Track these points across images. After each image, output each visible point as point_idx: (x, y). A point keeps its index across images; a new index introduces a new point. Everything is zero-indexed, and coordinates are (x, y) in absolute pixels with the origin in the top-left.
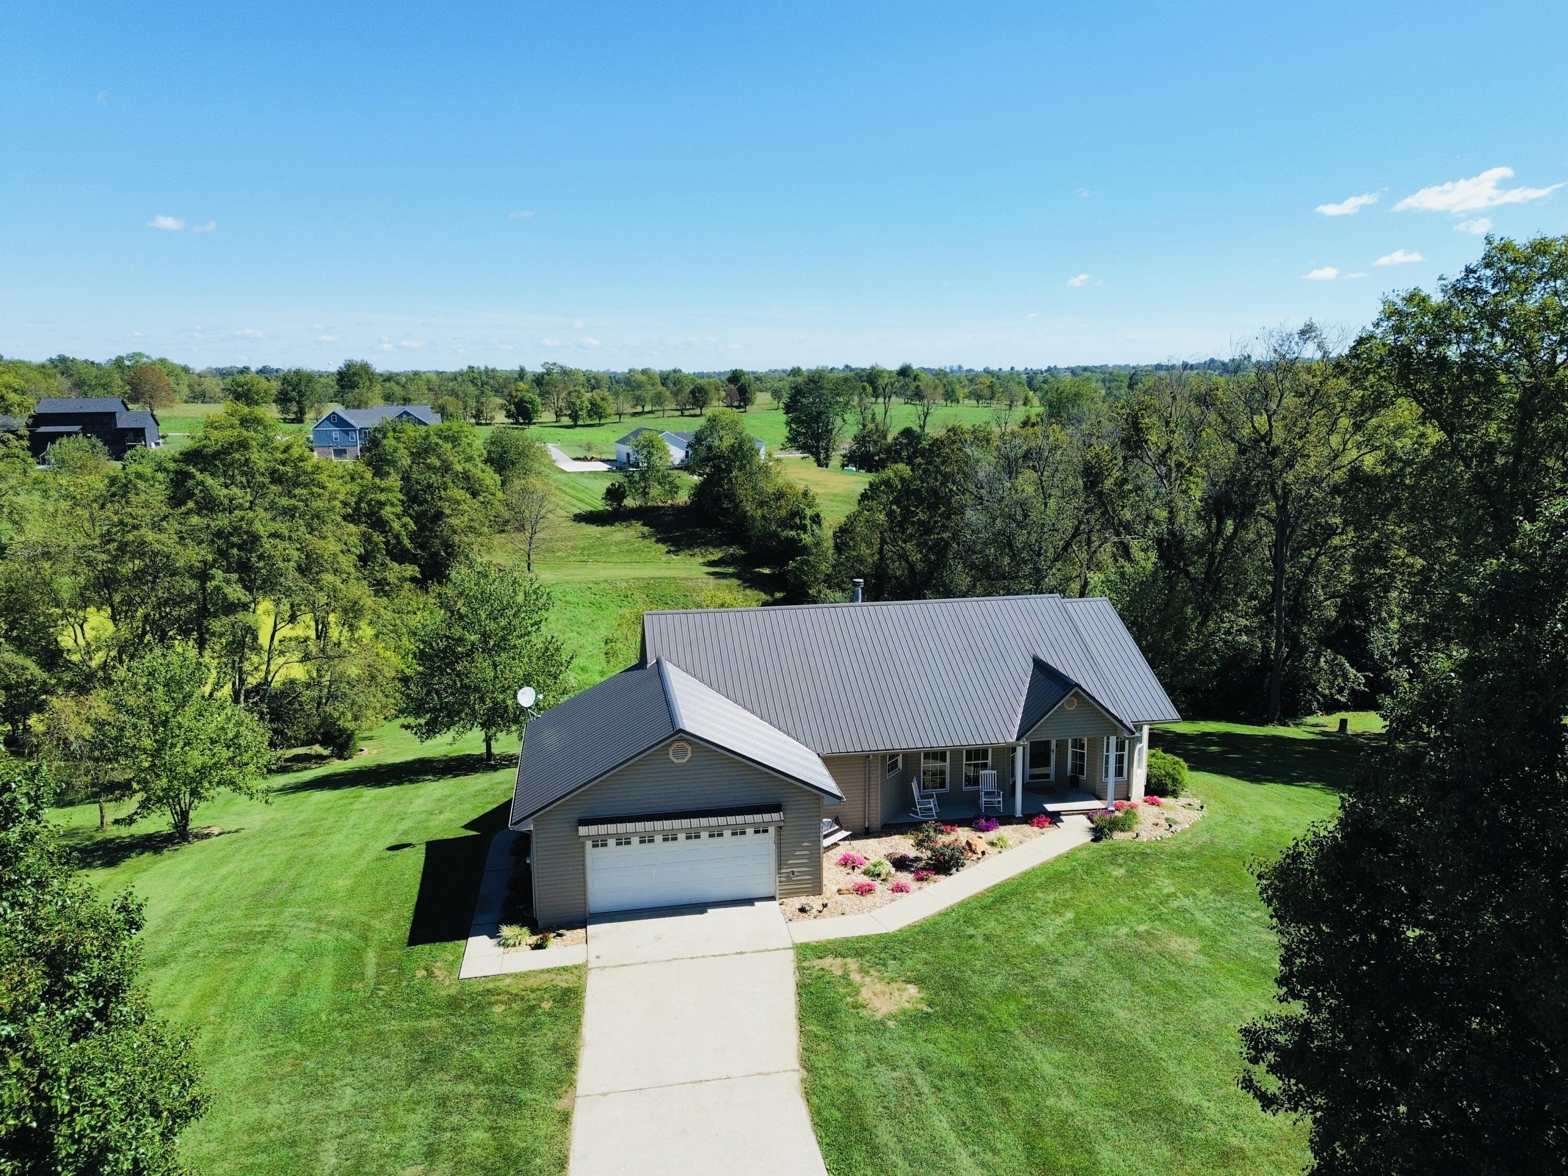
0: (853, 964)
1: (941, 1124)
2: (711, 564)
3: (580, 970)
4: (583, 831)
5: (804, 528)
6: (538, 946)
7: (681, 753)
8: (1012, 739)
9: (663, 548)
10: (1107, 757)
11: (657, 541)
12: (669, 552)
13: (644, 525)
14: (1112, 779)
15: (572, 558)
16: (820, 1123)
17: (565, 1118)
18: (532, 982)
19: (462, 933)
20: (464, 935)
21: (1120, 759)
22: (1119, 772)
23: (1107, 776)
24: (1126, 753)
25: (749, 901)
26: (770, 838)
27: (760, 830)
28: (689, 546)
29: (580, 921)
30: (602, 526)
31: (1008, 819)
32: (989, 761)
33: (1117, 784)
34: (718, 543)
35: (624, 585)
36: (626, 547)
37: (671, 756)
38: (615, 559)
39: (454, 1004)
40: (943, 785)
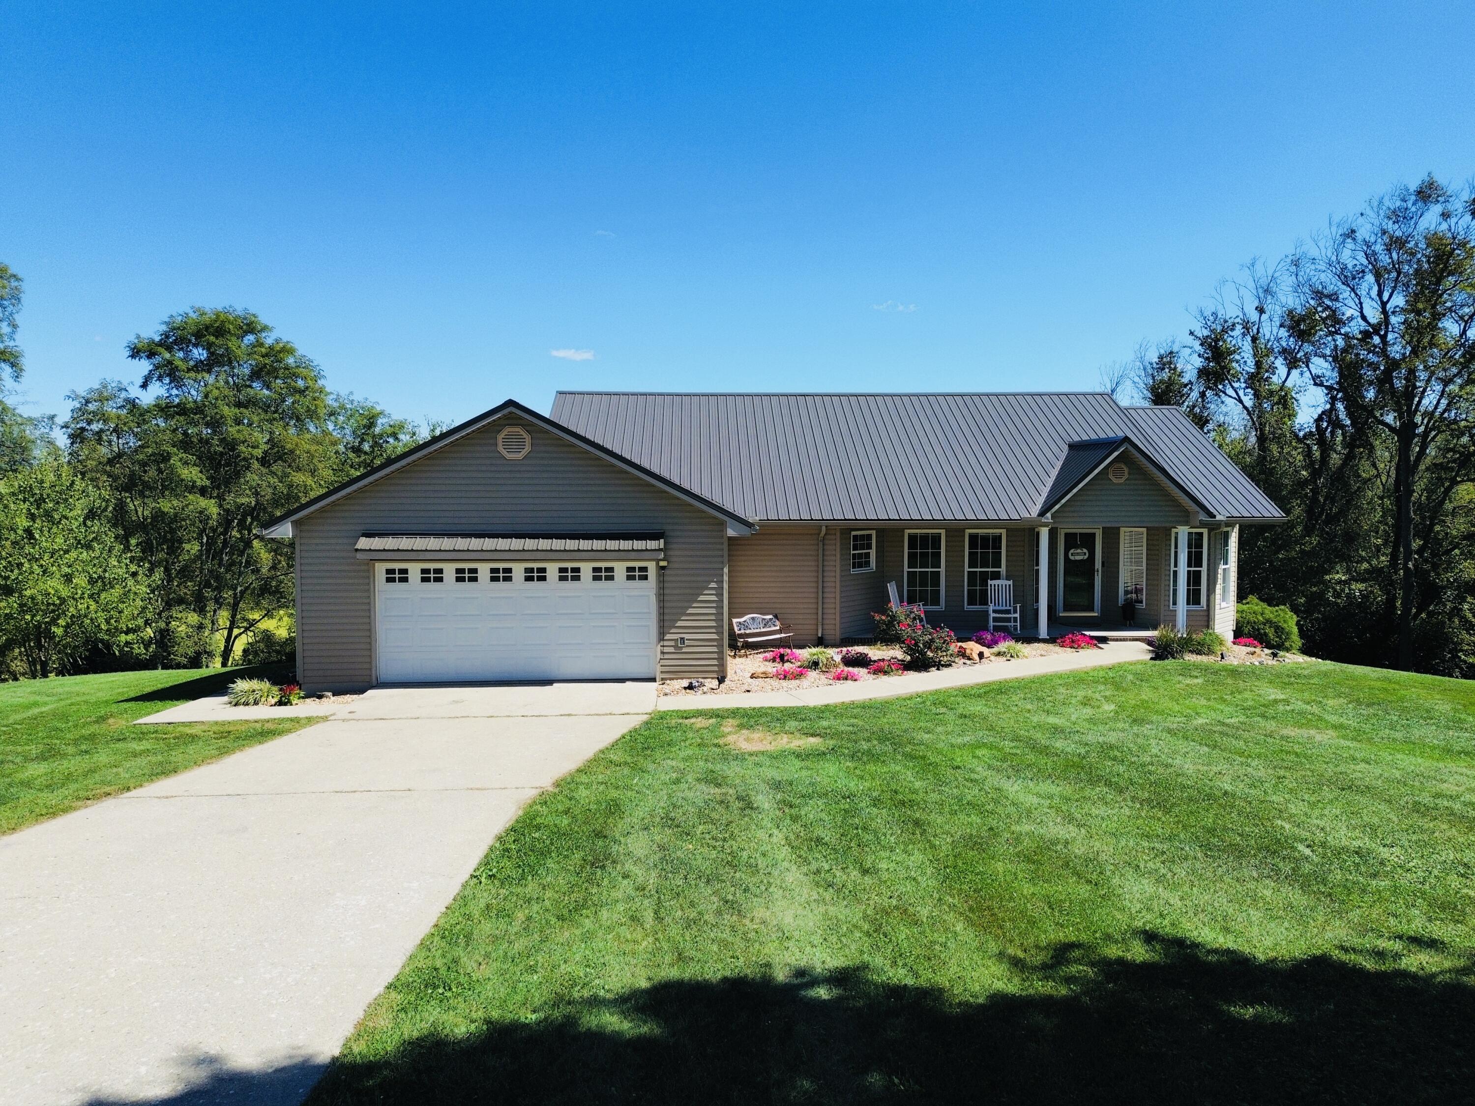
4: (364, 543)
6: (280, 704)
7: (514, 443)
8: (1035, 511)
10: (1175, 572)
14: (1182, 607)
21: (1194, 579)
22: (1194, 597)
23: (1175, 603)
24: (1204, 570)
25: (616, 681)
26: (648, 588)
27: (636, 574)
31: (1028, 638)
32: (1003, 569)
33: (1189, 613)
37: (500, 448)
40: (936, 602)
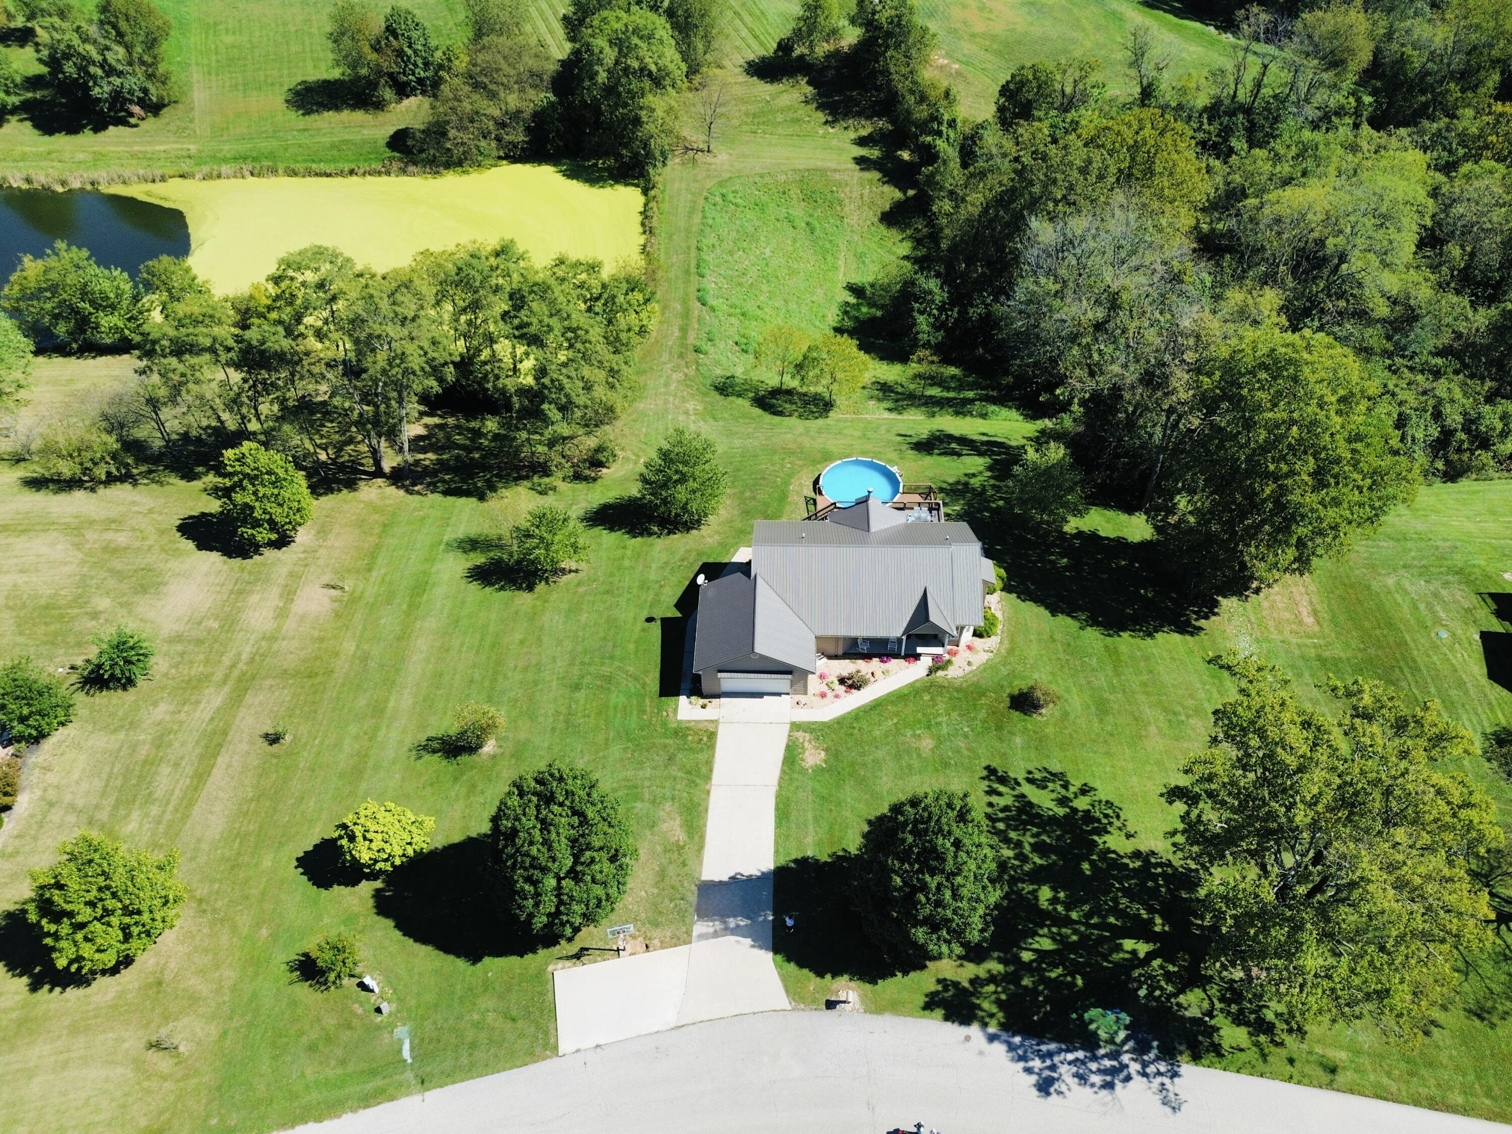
0: (808, 736)
1: (810, 816)
2: (862, 142)
3: (715, 722)
5: (939, 133)
6: (704, 707)
8: (901, 635)
9: (821, 116)
11: (817, 109)
12: (826, 122)
13: (809, 83)
15: (745, 128)
16: (777, 809)
17: (708, 792)
18: (700, 726)
19: (677, 694)
20: (678, 695)
25: (779, 694)
28: (846, 115)
29: (718, 696)
30: (772, 82)
31: (897, 656)
32: (890, 642)
34: (868, 113)
35: (783, 177)
36: (791, 115)
38: (780, 130)
39: (676, 732)
